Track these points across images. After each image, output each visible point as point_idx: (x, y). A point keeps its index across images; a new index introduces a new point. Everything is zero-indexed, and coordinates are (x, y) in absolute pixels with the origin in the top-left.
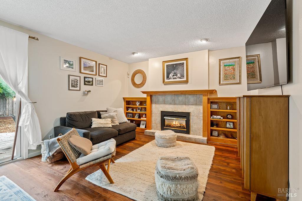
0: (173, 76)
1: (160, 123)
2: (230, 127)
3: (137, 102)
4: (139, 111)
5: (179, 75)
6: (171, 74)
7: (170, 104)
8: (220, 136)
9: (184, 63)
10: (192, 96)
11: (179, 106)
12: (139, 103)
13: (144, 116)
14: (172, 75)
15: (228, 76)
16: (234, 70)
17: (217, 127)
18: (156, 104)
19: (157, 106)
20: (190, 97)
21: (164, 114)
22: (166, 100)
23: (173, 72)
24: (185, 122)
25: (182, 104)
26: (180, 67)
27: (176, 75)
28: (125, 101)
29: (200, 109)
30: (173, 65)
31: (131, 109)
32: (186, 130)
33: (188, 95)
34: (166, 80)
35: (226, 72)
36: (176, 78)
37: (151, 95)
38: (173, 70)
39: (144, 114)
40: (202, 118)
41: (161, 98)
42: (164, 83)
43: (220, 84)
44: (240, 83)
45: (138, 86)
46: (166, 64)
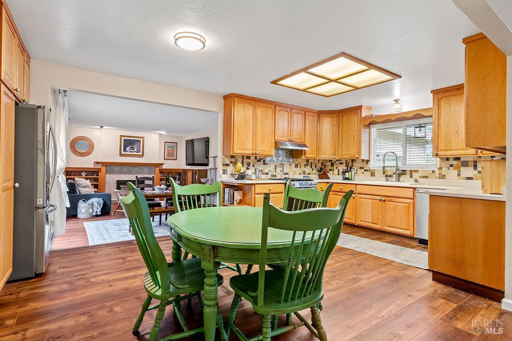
0: (130, 149)
3: (84, 172)
5: (135, 150)
6: (128, 148)
7: (126, 173)
9: (140, 140)
12: (86, 174)
15: (170, 154)
16: (173, 151)
18: (110, 174)
19: (112, 175)
20: (145, 167)
21: (120, 183)
22: (122, 170)
26: (137, 143)
27: (133, 149)
28: (66, 172)
30: (131, 140)
33: (143, 166)
34: (123, 153)
35: (169, 151)
37: (103, 164)
38: (131, 145)
41: (116, 169)
42: (121, 155)
43: (164, 159)
44: (176, 159)
45: (82, 155)
46: (123, 138)
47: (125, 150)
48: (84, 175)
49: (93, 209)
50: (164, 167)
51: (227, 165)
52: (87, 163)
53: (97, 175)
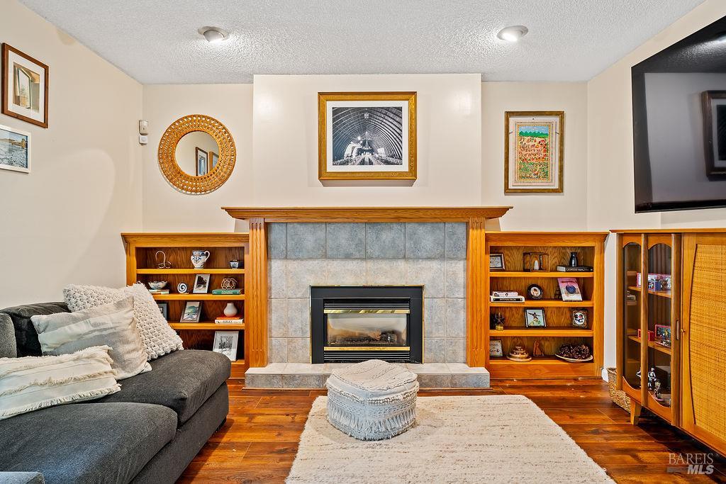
0: (360, 151)
1: (309, 334)
2: (536, 324)
3: (196, 253)
4: (201, 292)
5: (381, 152)
6: (352, 144)
7: (348, 257)
8: (511, 356)
9: (400, 109)
10: (429, 227)
11: (384, 265)
12: (204, 259)
13: (229, 310)
14: (355, 150)
15: (530, 167)
16: (546, 150)
17: (505, 328)
18: (286, 258)
19: (293, 265)
20: (422, 230)
21: (324, 298)
22: (330, 242)
23: (359, 138)
24: (404, 321)
25: (395, 258)
26: (389, 122)
27: (372, 151)
28: (133, 252)
29: (454, 273)
30: (361, 110)
31: (162, 284)
32: (408, 349)
33: (416, 225)
34: (331, 168)
35: (524, 153)
36: (371, 163)
37: (268, 220)
38: (362, 130)
39: (229, 301)
40: (461, 303)
41: (309, 236)
42: (326, 178)
43: (507, 190)
44: (560, 190)
45: (197, 186)
46: (330, 105)
47: (338, 156)
48: (198, 261)
50: (505, 225)
53: (242, 266)
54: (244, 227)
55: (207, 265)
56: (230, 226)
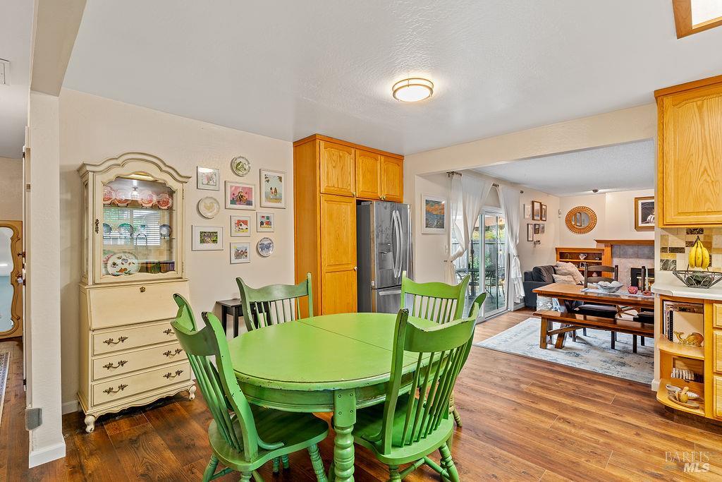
3: (581, 254)
4: (582, 268)
6: (650, 216)
12: (585, 257)
13: (594, 275)
14: (652, 218)
18: (620, 257)
19: (622, 260)
21: (636, 272)
22: (640, 252)
28: (559, 253)
34: (640, 224)
37: (612, 244)
39: (594, 272)
41: (630, 250)
42: (638, 228)
45: (582, 231)
46: (640, 202)
47: (644, 220)
48: (582, 258)
49: (552, 304)
51: (675, 250)
52: (586, 241)
53: (600, 259)
54: (602, 246)
55: (585, 259)
56: (594, 246)
